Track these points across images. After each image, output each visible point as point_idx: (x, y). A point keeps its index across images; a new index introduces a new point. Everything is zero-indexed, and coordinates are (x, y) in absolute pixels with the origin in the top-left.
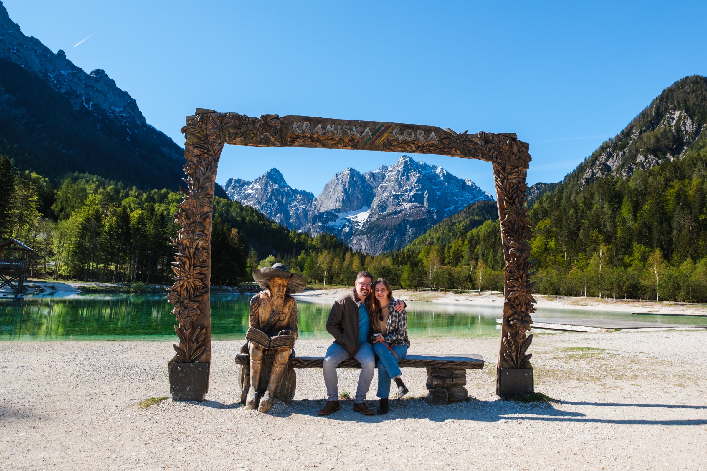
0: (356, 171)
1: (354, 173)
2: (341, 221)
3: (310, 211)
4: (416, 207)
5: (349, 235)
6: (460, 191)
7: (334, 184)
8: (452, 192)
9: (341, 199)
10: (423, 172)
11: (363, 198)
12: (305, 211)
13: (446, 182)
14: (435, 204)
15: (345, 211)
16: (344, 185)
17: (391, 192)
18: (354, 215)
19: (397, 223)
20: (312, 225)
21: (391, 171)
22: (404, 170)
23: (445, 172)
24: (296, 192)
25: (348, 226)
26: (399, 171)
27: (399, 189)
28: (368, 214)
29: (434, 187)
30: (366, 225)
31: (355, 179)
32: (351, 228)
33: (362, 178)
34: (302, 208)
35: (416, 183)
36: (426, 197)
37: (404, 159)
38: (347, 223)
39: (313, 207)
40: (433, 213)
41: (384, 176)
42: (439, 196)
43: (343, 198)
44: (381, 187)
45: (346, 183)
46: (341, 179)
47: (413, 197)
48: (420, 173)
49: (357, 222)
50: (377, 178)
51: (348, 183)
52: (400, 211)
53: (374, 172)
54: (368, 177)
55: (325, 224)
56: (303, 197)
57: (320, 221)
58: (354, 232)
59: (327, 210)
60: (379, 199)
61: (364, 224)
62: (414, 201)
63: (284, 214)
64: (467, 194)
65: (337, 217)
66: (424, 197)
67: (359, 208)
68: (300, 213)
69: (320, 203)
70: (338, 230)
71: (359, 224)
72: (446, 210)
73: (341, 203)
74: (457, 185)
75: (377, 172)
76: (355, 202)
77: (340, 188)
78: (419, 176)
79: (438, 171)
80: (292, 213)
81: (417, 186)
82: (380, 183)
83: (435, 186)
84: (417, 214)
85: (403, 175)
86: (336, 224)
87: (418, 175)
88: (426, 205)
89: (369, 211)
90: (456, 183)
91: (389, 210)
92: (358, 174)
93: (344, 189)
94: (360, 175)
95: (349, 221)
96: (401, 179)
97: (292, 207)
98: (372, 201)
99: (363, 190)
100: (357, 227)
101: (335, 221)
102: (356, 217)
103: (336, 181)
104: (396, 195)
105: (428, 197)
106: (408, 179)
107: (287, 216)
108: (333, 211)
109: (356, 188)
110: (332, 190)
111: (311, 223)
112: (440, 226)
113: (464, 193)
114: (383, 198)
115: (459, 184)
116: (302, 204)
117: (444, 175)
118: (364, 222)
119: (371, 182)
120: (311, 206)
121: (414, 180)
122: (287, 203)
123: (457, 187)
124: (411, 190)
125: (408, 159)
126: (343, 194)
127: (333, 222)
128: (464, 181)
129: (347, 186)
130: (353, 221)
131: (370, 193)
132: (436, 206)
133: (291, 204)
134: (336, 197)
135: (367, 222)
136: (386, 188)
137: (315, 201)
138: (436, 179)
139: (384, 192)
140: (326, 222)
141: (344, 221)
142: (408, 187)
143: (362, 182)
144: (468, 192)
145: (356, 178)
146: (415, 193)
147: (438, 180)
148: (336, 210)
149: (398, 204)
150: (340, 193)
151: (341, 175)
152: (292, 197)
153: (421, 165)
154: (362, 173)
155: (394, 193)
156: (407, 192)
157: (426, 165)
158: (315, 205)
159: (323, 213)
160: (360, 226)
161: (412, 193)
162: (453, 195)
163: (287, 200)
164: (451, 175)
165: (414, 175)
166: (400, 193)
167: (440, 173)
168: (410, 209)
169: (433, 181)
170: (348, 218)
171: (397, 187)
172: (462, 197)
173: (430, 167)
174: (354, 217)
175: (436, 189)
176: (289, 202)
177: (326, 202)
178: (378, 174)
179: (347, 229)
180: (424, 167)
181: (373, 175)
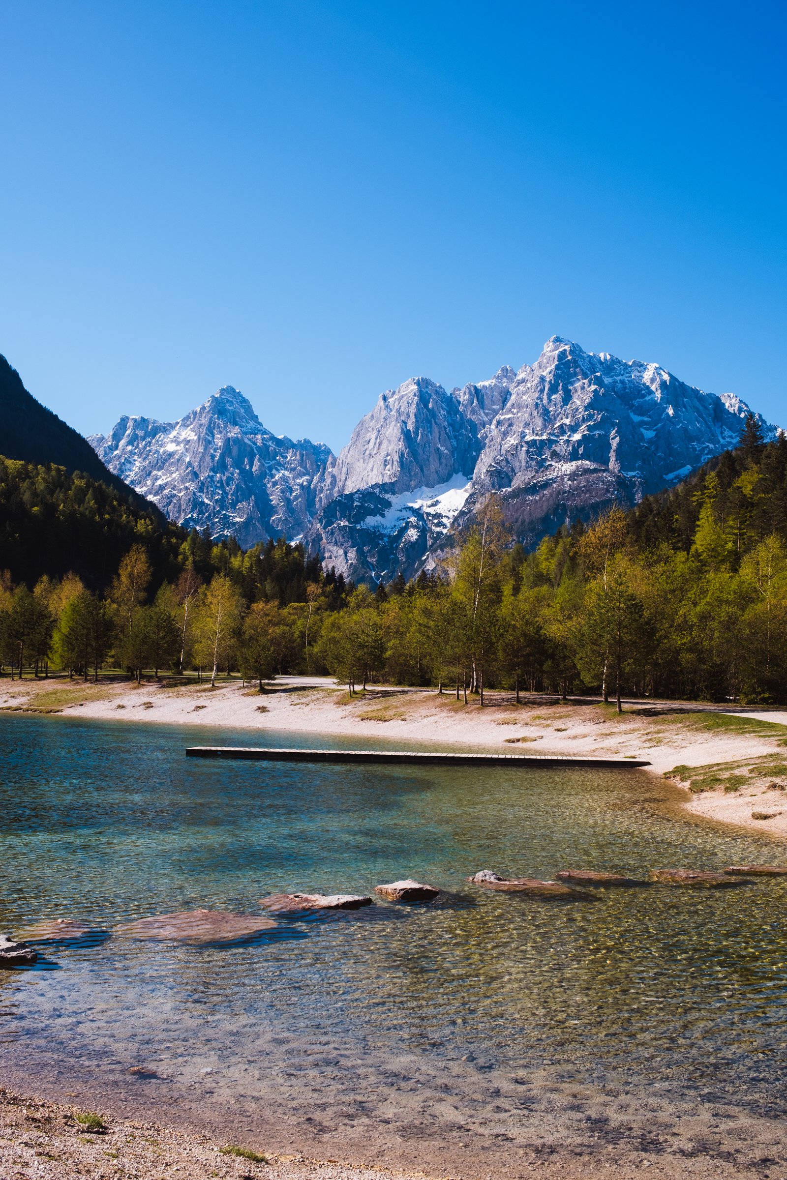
0: (433, 385)
1: (429, 390)
2: (399, 514)
3: (321, 491)
4: (587, 471)
5: (418, 549)
6: (708, 426)
7: (378, 420)
8: (685, 430)
9: (396, 458)
10: (607, 380)
11: (453, 453)
12: (309, 493)
13: (669, 403)
14: (639, 463)
15: (408, 488)
16: (405, 423)
17: (523, 436)
18: (431, 498)
19: (539, 514)
20: (324, 528)
21: (523, 381)
22: (557, 377)
23: (666, 377)
24: (284, 444)
25: (414, 527)
26: (542, 379)
27: (545, 427)
28: (467, 495)
29: (636, 419)
30: (461, 522)
31: (430, 406)
32: (423, 531)
33: (451, 403)
34: (302, 486)
35: (586, 408)
36: (614, 443)
37: (556, 348)
38: (413, 519)
39: (329, 481)
40: (633, 484)
41: (505, 395)
42: (650, 441)
43: (402, 456)
44: (499, 423)
45: (408, 416)
46: (396, 406)
47: (579, 446)
48: (599, 381)
49: (438, 516)
50: (487, 402)
51: (412, 417)
52: (546, 485)
53: (479, 385)
54: (464, 398)
55: (358, 522)
56: (302, 456)
57: (343, 516)
58: (430, 542)
59: (363, 486)
60: (493, 455)
61: (456, 519)
62: (583, 457)
63: (256, 501)
64: (727, 433)
65: (389, 504)
66: (609, 446)
67: (444, 480)
68: (296, 497)
69: (344, 469)
70: (389, 536)
71: (444, 520)
72: (671, 476)
73: (396, 467)
74: (698, 411)
75: (487, 383)
76: (434, 465)
77: (393, 431)
78: (595, 391)
79: (647, 376)
80: (275, 499)
81: (590, 417)
82: (496, 412)
83: (641, 414)
84: (588, 489)
85: (553, 390)
86: (387, 522)
87: (593, 387)
88: (613, 464)
89: (469, 486)
90: (698, 404)
91: (518, 481)
92: (440, 392)
93: (402, 431)
94: (444, 394)
95: (417, 513)
96: (550, 400)
97: (275, 484)
98: (475, 460)
99: (451, 434)
100: (438, 529)
101: (383, 515)
102: (435, 504)
103: (384, 413)
104: (534, 441)
105: (619, 445)
106: (567, 398)
107: (265, 508)
108: (377, 491)
109: (435, 429)
110: (373, 437)
111: (321, 521)
113: (718, 431)
114: (503, 452)
115: (706, 408)
116: (301, 475)
117: (663, 384)
118: (456, 513)
119: (474, 412)
120: (322, 479)
121: (582, 400)
122: (263, 475)
123: (700, 415)
124: (574, 429)
125: (567, 347)
126: (401, 445)
127: (378, 518)
128: (719, 399)
129: (410, 426)
130: (428, 514)
131: (470, 440)
132: (640, 468)
133: (273, 476)
134: (383, 453)
135: (462, 513)
136: (511, 425)
137: (333, 465)
138: (643, 396)
139: (505, 435)
140: (360, 516)
141: (405, 514)
142: (567, 421)
143: (449, 413)
144: (730, 429)
145: (435, 402)
146: (584, 436)
147: (648, 398)
148: (384, 487)
149: (542, 466)
150: (393, 444)
151: (396, 397)
152: (274, 459)
153: (601, 363)
154: (448, 392)
155: (529, 438)
156: (563, 432)
157: (615, 361)
158: (334, 477)
159: (351, 494)
160: (445, 526)
161: (577, 437)
162: (689, 437)
163: (262, 465)
164: (682, 385)
165: (583, 388)
166: (545, 437)
167: (653, 380)
168: (573, 476)
169: (636, 403)
170: (416, 506)
171: (539, 422)
172: (714, 440)
173: (626, 365)
174: (430, 502)
175: (642, 423)
176: (266, 473)
177: (359, 466)
178: (491, 388)
179: (413, 534)
180: (610, 367)
181: (477, 393)
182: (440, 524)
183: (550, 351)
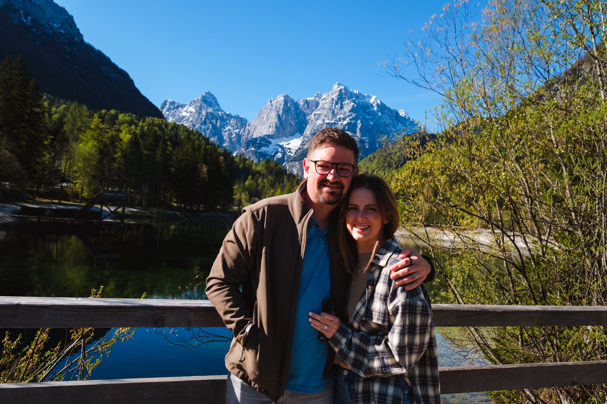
0: (290, 97)
1: (288, 99)
2: (274, 147)
3: (244, 136)
5: (281, 161)
6: (393, 122)
7: (268, 110)
8: (385, 122)
9: (274, 125)
10: (357, 101)
11: (296, 125)
12: (239, 136)
13: (379, 112)
14: (368, 134)
15: (278, 137)
16: (278, 112)
17: (324, 120)
18: (287, 141)
20: (245, 150)
21: (325, 99)
22: (339, 99)
23: (379, 102)
24: (230, 116)
25: (280, 152)
26: (333, 99)
27: (333, 118)
28: (301, 142)
29: (367, 117)
30: (299, 152)
31: (288, 105)
32: (284, 154)
33: (296, 105)
34: (236, 133)
35: (350, 112)
36: (359, 126)
37: (339, 87)
38: (280, 149)
39: (247, 132)
40: (365, 142)
41: (317, 104)
42: (371, 126)
43: (276, 125)
44: (315, 114)
45: (280, 109)
46: (275, 105)
47: (346, 126)
48: (354, 101)
49: (289, 149)
50: (310, 106)
51: (281, 110)
53: (308, 99)
54: (301, 104)
55: (258, 149)
56: (237, 121)
57: (253, 146)
58: (286, 159)
59: (261, 135)
60: (312, 127)
61: (297, 151)
63: (218, 138)
64: (400, 125)
65: (270, 143)
66: (357, 127)
67: (292, 135)
68: (234, 138)
69: (253, 128)
70: (270, 155)
71: (292, 150)
72: (378, 140)
73: (274, 129)
74: (390, 116)
75: (311, 99)
76: (289, 129)
77: (273, 114)
78: (353, 106)
79: (372, 101)
80: (225, 138)
81: (351, 115)
82: (313, 110)
83: (369, 115)
85: (337, 103)
86: (269, 150)
87: (352, 104)
88: (358, 134)
89: (302, 138)
90: (390, 113)
92: (292, 101)
93: (277, 115)
94: (294, 101)
95: (282, 147)
96: (335, 107)
97: (226, 131)
98: (304, 128)
99: (296, 117)
100: (290, 154)
101: (268, 147)
102: (289, 144)
103: (270, 107)
104: (329, 123)
105: (361, 127)
106: (342, 107)
107: (221, 140)
108: (266, 137)
109: (290, 115)
110: (265, 116)
111: (244, 148)
112: (374, 157)
113: (396, 124)
114: (316, 126)
115: (393, 115)
116: (236, 129)
117: (378, 105)
118: (297, 148)
119: (305, 109)
120: (244, 131)
121: (348, 109)
122: (221, 127)
123: (390, 117)
124: (344, 119)
125: (343, 87)
126: (276, 120)
127: (266, 148)
128: (397, 112)
129: (281, 113)
130: (286, 148)
131: (303, 120)
132: (368, 136)
133: (225, 128)
134: (269, 123)
135: (299, 149)
136: (319, 116)
137: (249, 126)
138: (370, 108)
139: (317, 119)
140: (259, 147)
141: (277, 147)
142: (342, 116)
143: (295, 109)
144: (401, 123)
145: (290, 104)
146: (348, 123)
147: (372, 109)
148: (269, 136)
150: (274, 120)
151: (275, 101)
152: (226, 121)
153: (355, 94)
154: (296, 102)
155: (327, 121)
156: (340, 120)
157: (360, 94)
158: (249, 131)
159: (256, 138)
160: (292, 153)
161: (345, 122)
162: (386, 126)
163: (221, 124)
164: (384, 105)
165: (348, 104)
166: (333, 122)
167: (374, 102)
169: (367, 111)
170: (281, 144)
171: (331, 115)
172: (395, 127)
173: (364, 96)
174: (287, 143)
175: (369, 119)
176: (223, 126)
177: (259, 127)
178: (312, 101)
179: (280, 155)
180: (357, 96)
181: (307, 102)
182: (290, 152)
183: (336, 88)
